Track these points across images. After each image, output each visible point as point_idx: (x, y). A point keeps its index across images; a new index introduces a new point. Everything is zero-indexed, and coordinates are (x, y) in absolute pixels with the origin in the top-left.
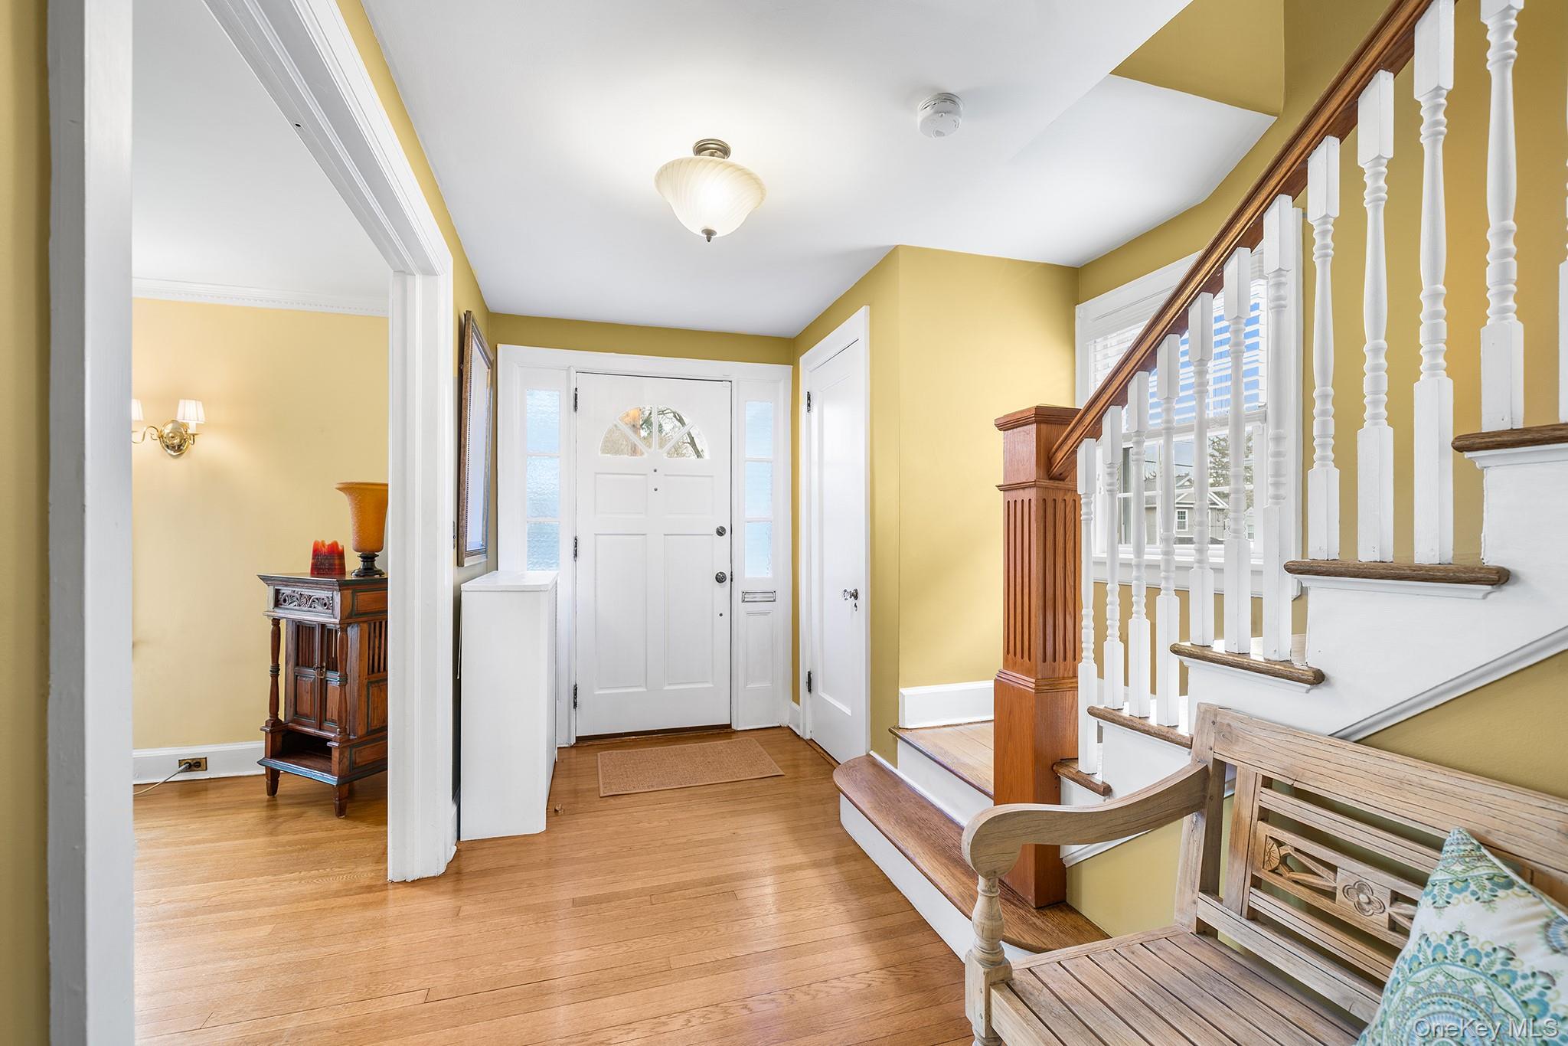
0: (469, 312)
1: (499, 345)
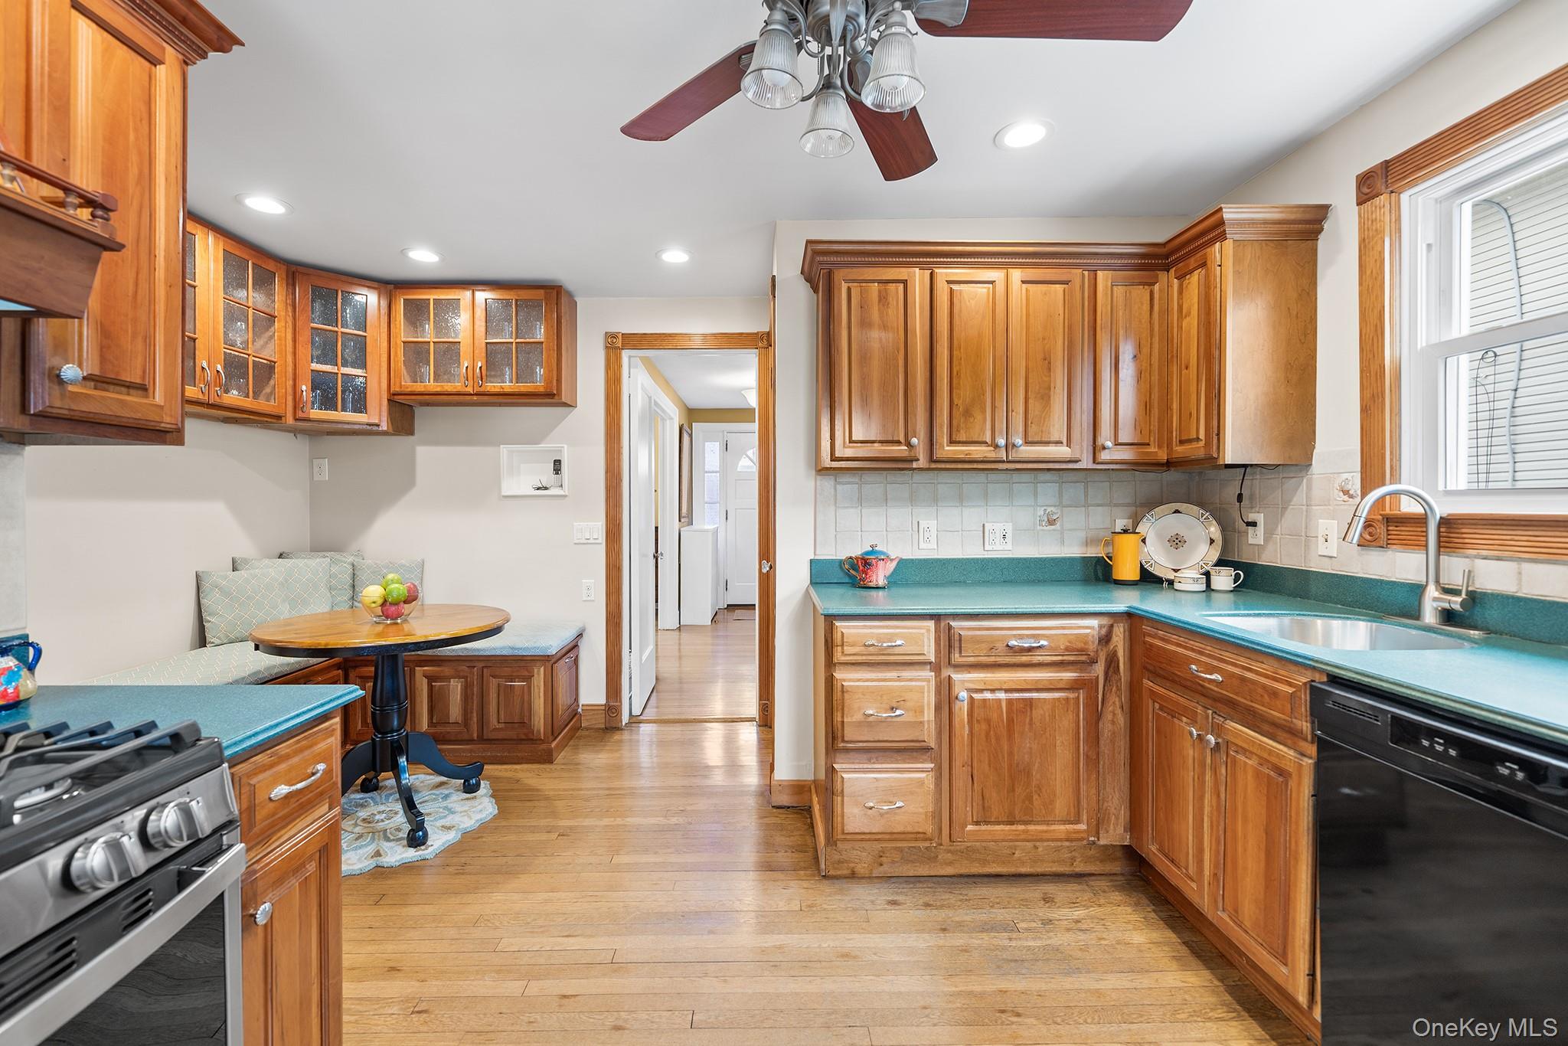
0: (682, 424)
1: (693, 424)
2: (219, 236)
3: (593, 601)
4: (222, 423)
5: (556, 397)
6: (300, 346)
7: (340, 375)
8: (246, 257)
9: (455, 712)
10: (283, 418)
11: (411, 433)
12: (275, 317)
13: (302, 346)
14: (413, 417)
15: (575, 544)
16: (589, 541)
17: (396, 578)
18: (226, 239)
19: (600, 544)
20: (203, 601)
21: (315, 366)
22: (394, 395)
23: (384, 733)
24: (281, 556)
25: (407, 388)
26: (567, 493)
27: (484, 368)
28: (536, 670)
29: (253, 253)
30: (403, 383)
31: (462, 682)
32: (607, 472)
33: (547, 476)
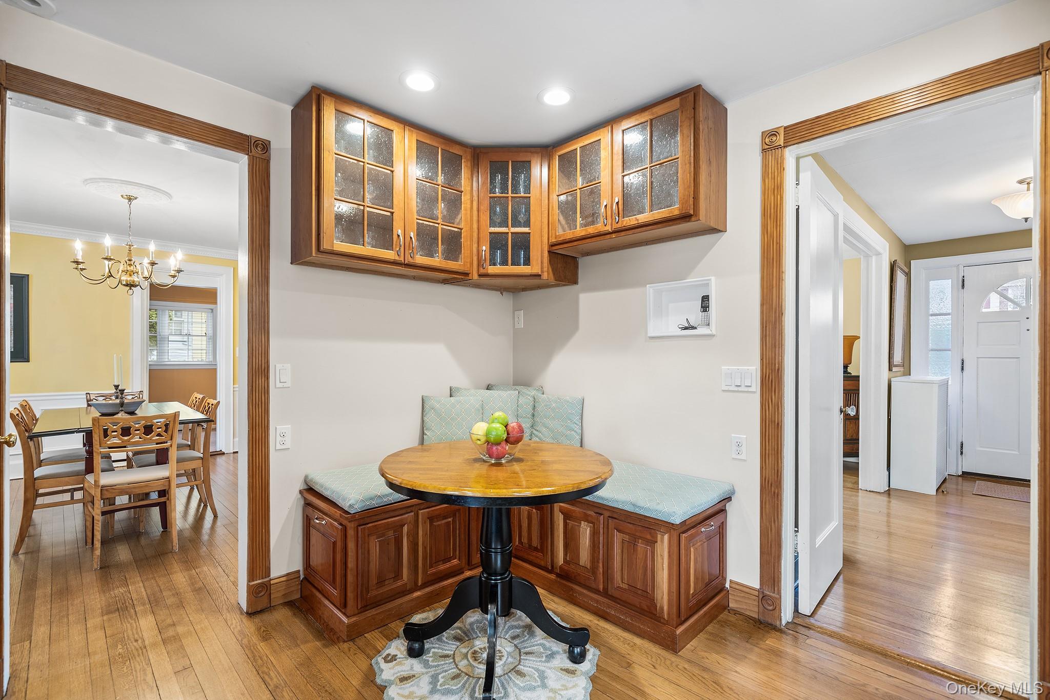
0: (895, 262)
1: (912, 261)
2: (412, 129)
3: (744, 460)
4: (443, 285)
5: (693, 219)
6: (482, 214)
7: (510, 234)
8: (436, 145)
9: (584, 557)
10: (470, 275)
11: (575, 282)
12: (462, 192)
13: (483, 213)
14: (576, 267)
15: (724, 391)
16: (740, 389)
17: (503, 416)
18: (418, 131)
19: (754, 392)
20: (425, 418)
21: (493, 230)
22: (552, 246)
23: (490, 575)
24: (489, 388)
25: (560, 237)
26: (714, 332)
27: (620, 204)
28: (659, 537)
29: (441, 140)
30: (557, 234)
31: (590, 527)
32: (762, 305)
33: (695, 316)
